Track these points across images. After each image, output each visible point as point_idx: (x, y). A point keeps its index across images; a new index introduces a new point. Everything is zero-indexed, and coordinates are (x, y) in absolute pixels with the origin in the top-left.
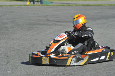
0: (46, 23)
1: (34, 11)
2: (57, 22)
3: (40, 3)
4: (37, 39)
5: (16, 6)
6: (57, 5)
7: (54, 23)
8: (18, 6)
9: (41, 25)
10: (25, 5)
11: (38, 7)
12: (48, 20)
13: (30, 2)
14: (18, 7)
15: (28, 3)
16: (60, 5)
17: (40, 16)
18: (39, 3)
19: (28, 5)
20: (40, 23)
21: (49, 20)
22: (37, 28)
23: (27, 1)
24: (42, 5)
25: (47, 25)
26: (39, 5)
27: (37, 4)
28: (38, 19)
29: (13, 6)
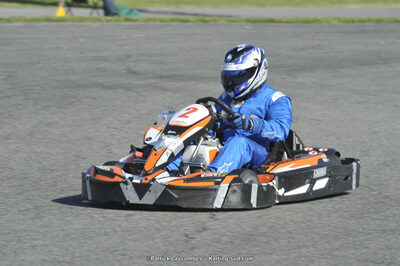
0: (124, 81)
1: (82, 40)
2: (162, 77)
3: (101, 12)
4: (90, 139)
5: (18, 20)
6: (162, 21)
7: (151, 81)
8: (27, 21)
9: (105, 87)
10: (49, 20)
11: (96, 24)
12: (131, 72)
13: (67, 8)
14: (27, 24)
15: (61, 12)
16: (172, 20)
17: (103, 59)
18: (98, 14)
19: (61, 20)
20: (101, 80)
21: (135, 73)
22: (93, 98)
23: (55, 4)
24: (109, 18)
25: (127, 88)
26: (100, 20)
27: (91, 14)
28: (97, 69)
29: (8, 21)
